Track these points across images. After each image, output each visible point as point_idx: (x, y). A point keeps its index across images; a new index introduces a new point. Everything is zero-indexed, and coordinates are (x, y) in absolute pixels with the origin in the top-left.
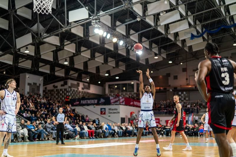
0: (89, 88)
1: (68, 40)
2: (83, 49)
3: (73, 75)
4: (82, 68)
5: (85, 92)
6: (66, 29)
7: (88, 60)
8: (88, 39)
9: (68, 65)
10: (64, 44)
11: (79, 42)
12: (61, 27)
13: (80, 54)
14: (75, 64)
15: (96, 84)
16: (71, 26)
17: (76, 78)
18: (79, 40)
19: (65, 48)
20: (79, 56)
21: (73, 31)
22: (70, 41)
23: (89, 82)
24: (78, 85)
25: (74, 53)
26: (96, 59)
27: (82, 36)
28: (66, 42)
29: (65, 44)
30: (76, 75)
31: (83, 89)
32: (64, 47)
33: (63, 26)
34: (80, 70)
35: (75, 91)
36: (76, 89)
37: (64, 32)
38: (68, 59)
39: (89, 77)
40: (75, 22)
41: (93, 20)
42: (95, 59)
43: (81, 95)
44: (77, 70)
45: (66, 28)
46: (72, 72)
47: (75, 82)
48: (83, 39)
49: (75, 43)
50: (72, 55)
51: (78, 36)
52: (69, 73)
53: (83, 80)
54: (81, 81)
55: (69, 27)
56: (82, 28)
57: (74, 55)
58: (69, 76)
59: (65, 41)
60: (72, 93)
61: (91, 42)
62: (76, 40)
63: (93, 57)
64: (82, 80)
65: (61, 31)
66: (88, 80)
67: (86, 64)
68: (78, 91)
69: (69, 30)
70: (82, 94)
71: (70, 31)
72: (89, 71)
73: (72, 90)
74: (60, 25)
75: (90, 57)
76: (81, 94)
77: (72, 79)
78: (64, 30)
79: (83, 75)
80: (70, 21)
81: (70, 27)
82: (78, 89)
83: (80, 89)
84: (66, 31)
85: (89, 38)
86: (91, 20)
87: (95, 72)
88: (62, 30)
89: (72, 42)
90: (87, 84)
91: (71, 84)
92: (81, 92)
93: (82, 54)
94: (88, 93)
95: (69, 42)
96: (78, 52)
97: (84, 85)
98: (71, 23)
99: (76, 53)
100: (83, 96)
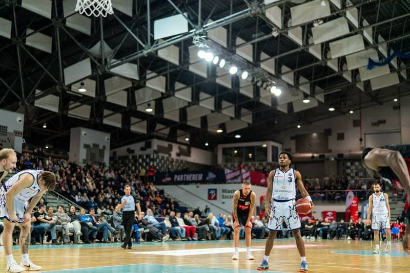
0: (188, 154)
1: (153, 70)
2: (178, 85)
3: (162, 131)
4: (177, 119)
5: (182, 161)
6: (149, 51)
7: (187, 104)
8: (186, 69)
9: (153, 114)
10: (145, 77)
11: (171, 74)
12: (141, 48)
13: (174, 95)
14: (165, 111)
16: (157, 46)
17: (166, 136)
18: (172, 70)
19: (148, 84)
20: (172, 98)
21: (162, 54)
22: (156, 72)
23: (189, 143)
24: (170, 148)
25: (162, 94)
26: (201, 104)
27: (177, 63)
28: (150, 74)
29: (148, 77)
30: (166, 131)
31: (178, 155)
32: (145, 83)
33: (144, 46)
34: (174, 122)
35: (165, 159)
36: (166, 156)
37: (146, 56)
38: (153, 103)
39: (189, 135)
40: (165, 39)
41: (196, 35)
42: (198, 104)
43: (176, 165)
44: (168, 123)
45: (149, 49)
46: (159, 126)
47: (165, 144)
48: (178, 69)
49: (165, 76)
50: (160, 96)
51: (170, 63)
52: (155, 127)
53: (179, 140)
54: (176, 142)
55: (154, 47)
56: (177, 49)
57: (164, 96)
58: (155, 134)
59: (148, 72)
60: (160, 161)
61: (192, 74)
62: (166, 70)
63: (196, 99)
64: (176, 139)
65: (140, 55)
66: (187, 139)
67: (183, 112)
68: (170, 159)
69: (154, 53)
70: (177, 165)
71: (156, 55)
72: (189, 123)
73: (160, 157)
74: (140, 45)
75: (190, 100)
76: (174, 164)
77: (159, 138)
78: (145, 52)
79: (179, 132)
80: (156, 37)
81: (156, 48)
82: (170, 155)
83: (174, 155)
84: (149, 54)
85: (188, 68)
86: (191, 35)
87: (198, 125)
88: (142, 52)
89: (159, 74)
90: (184, 147)
91: (159, 147)
92: (175, 161)
93: (177, 95)
94: (187, 163)
95: (154, 74)
96: (170, 90)
97: (180, 148)
98: (158, 41)
99: (166, 93)
100: (178, 167)
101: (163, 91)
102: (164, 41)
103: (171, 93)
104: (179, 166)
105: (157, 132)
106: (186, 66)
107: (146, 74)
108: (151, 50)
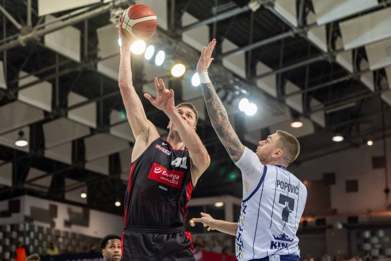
0: (84, 221)
1: (30, 71)
2: (74, 98)
3: (39, 182)
4: (67, 159)
5: (74, 235)
6: (30, 35)
7: (88, 132)
8: (93, 69)
9: (27, 150)
10: (17, 84)
11: (63, 80)
12: (16, 31)
13: (66, 115)
14: (47, 145)
15: (106, 207)
16: (43, 28)
17: (46, 190)
18: (66, 71)
19: (22, 96)
20: (62, 121)
21: (52, 42)
22: (37, 75)
23: (85, 202)
24: (53, 212)
25: (46, 113)
26: (113, 131)
27: (76, 56)
28: (25, 79)
29: (22, 83)
30: (47, 182)
31: (68, 224)
32: (16, 95)
33: (19, 27)
34: (60, 165)
35: (45, 231)
36: (47, 226)
37: (24, 45)
38: (27, 131)
39: (85, 188)
40: (58, 15)
41: (116, 7)
42: (108, 132)
43: (63, 243)
44: (48, 166)
45: (30, 32)
46: (33, 173)
47: (45, 204)
48: (79, 69)
49: (52, 82)
50: (41, 117)
51: (63, 58)
52: (26, 175)
53: (68, 196)
54: (63, 200)
55: (39, 29)
56: (77, 33)
57: (48, 117)
58: (26, 186)
59: (22, 74)
60: (36, 237)
61: (100, 75)
62: (53, 71)
64: (63, 196)
65: (12, 44)
66: (84, 196)
67: (79, 147)
68: (53, 232)
69: (38, 39)
70: (66, 242)
71: (41, 44)
72: (88, 167)
73: (36, 229)
74: (10, 24)
75: (94, 125)
76: (61, 240)
77: (33, 193)
78: (22, 39)
79: (68, 182)
80: (42, 12)
81: (41, 32)
82: (53, 224)
83: (59, 224)
84: (29, 42)
85: (96, 66)
86: (106, 7)
87: (104, 169)
88: (16, 38)
89: (42, 77)
90: (78, 210)
91: (33, 210)
92: (62, 235)
93: (72, 115)
94: (84, 238)
95: (33, 79)
96: (60, 107)
97: (70, 212)
98: (44, 18)
99: (52, 113)
100: (67, 246)
101: (48, 108)
102: (55, 19)
103: (63, 111)
104: (70, 244)
105: (30, 182)
106: (92, 63)
107: (18, 78)
108: (33, 34)
